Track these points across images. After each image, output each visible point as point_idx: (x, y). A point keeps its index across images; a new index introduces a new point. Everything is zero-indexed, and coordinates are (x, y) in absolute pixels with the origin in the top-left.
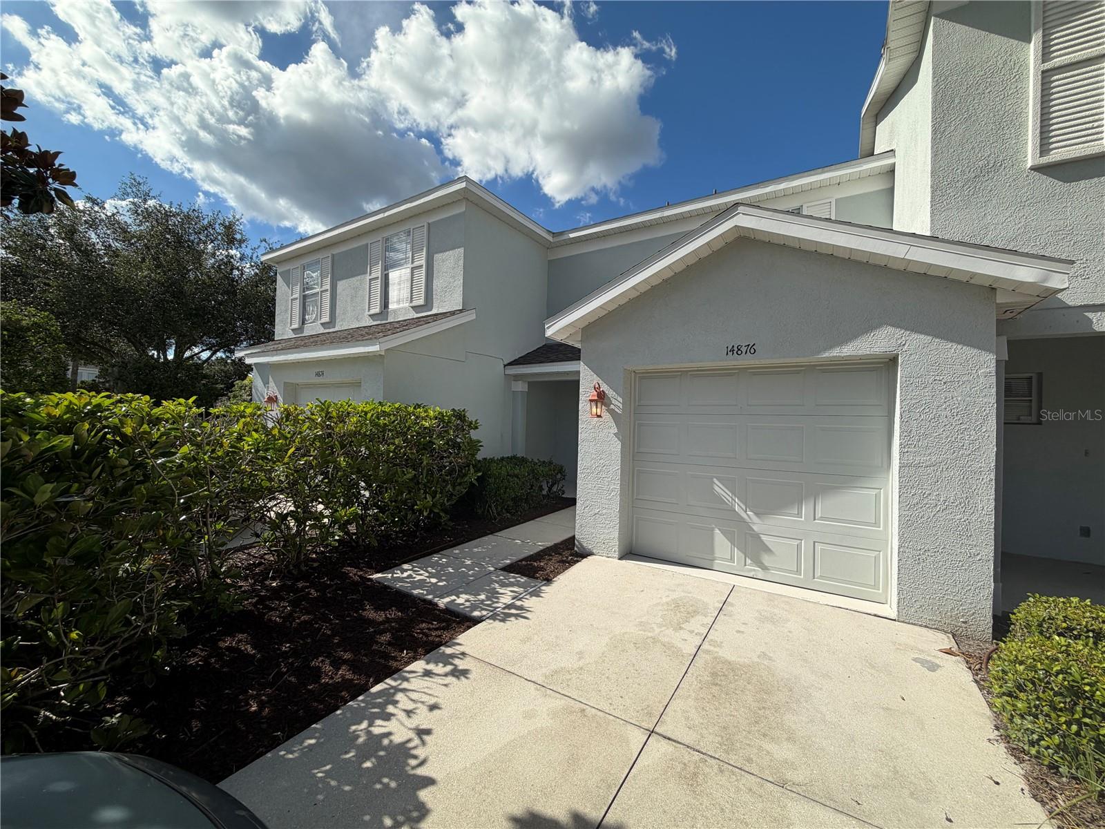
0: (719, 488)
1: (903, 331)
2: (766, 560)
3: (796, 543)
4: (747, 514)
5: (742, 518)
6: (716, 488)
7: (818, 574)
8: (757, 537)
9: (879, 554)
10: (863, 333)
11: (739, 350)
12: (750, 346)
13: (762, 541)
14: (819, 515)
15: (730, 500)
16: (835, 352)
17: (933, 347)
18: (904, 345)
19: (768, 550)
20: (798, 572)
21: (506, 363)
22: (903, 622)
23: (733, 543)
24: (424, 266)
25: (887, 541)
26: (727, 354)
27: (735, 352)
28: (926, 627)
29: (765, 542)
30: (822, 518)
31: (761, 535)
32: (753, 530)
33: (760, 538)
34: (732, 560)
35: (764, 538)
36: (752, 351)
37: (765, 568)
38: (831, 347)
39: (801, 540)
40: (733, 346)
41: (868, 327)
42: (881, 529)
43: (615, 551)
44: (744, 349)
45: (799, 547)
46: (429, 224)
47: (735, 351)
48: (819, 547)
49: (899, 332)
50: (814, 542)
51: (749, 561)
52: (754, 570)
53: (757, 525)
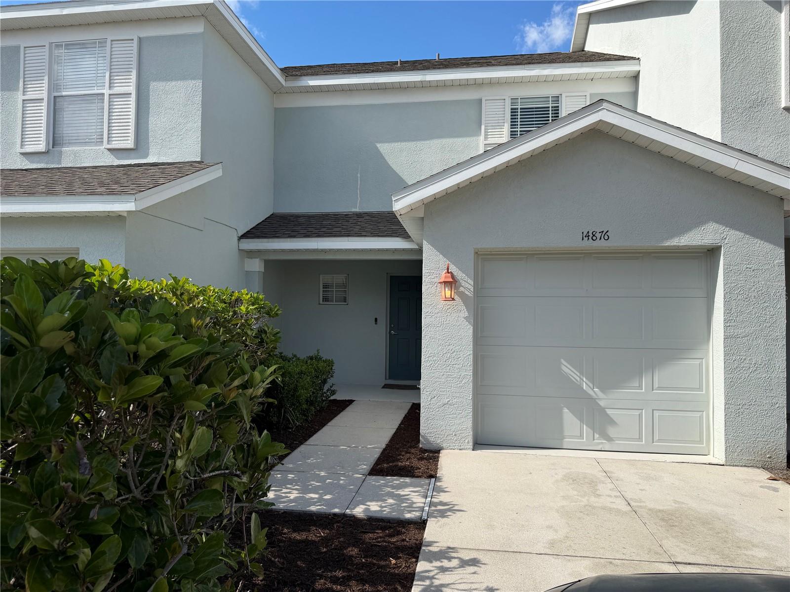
0: (567, 368)
1: (724, 228)
2: (612, 431)
3: (637, 413)
4: (594, 391)
5: (589, 395)
6: (564, 368)
7: (656, 437)
8: (602, 411)
9: (703, 414)
10: (696, 227)
11: (594, 236)
12: (604, 233)
13: (608, 415)
14: (656, 385)
15: (578, 379)
16: (675, 242)
17: (745, 242)
18: (726, 238)
19: (612, 422)
20: (640, 439)
21: (240, 234)
22: (730, 465)
23: (581, 421)
24: (134, 96)
25: (708, 402)
26: (583, 239)
27: (590, 238)
28: (745, 466)
29: (610, 415)
30: (659, 388)
31: (607, 410)
32: (600, 406)
33: (605, 412)
34: (581, 436)
35: (609, 412)
36: (606, 237)
37: (610, 439)
38: (672, 236)
39: (642, 410)
40: (588, 232)
41: (699, 222)
42: (704, 392)
43: (468, 442)
44: (598, 235)
45: (640, 416)
46: (140, 38)
47: (590, 236)
48: (656, 414)
49: (722, 228)
50: (653, 410)
51: (597, 436)
52: (602, 443)
53: (604, 400)
